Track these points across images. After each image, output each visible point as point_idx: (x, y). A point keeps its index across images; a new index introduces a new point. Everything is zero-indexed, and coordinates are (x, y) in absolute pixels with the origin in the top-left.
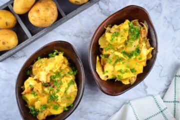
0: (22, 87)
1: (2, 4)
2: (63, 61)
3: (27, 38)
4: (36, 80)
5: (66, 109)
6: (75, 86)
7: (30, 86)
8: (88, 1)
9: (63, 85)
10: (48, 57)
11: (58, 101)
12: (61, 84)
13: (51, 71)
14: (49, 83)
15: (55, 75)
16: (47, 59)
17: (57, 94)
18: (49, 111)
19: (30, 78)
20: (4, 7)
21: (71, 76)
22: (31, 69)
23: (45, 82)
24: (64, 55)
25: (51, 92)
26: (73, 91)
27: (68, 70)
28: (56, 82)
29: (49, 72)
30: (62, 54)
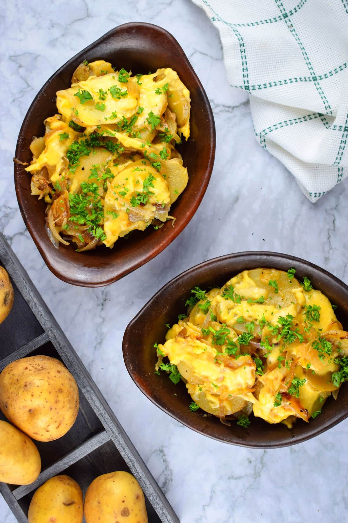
0: (290, 426)
1: (12, 516)
2: (181, 339)
3: (110, 444)
4: (255, 395)
5: (307, 284)
6: (238, 283)
7: (277, 404)
8: (4, 266)
9: (246, 316)
10: (182, 383)
11: (293, 313)
12: (243, 321)
13: (217, 361)
14: (253, 356)
15: (224, 348)
16: (187, 386)
17: (275, 322)
18: (329, 328)
19: (257, 414)
20: (22, 512)
21: (213, 303)
22: (232, 419)
23: (254, 368)
24: (163, 341)
25: (275, 341)
26: (252, 283)
27: (199, 316)
28: (243, 339)
29: (222, 366)
30: (160, 346)
